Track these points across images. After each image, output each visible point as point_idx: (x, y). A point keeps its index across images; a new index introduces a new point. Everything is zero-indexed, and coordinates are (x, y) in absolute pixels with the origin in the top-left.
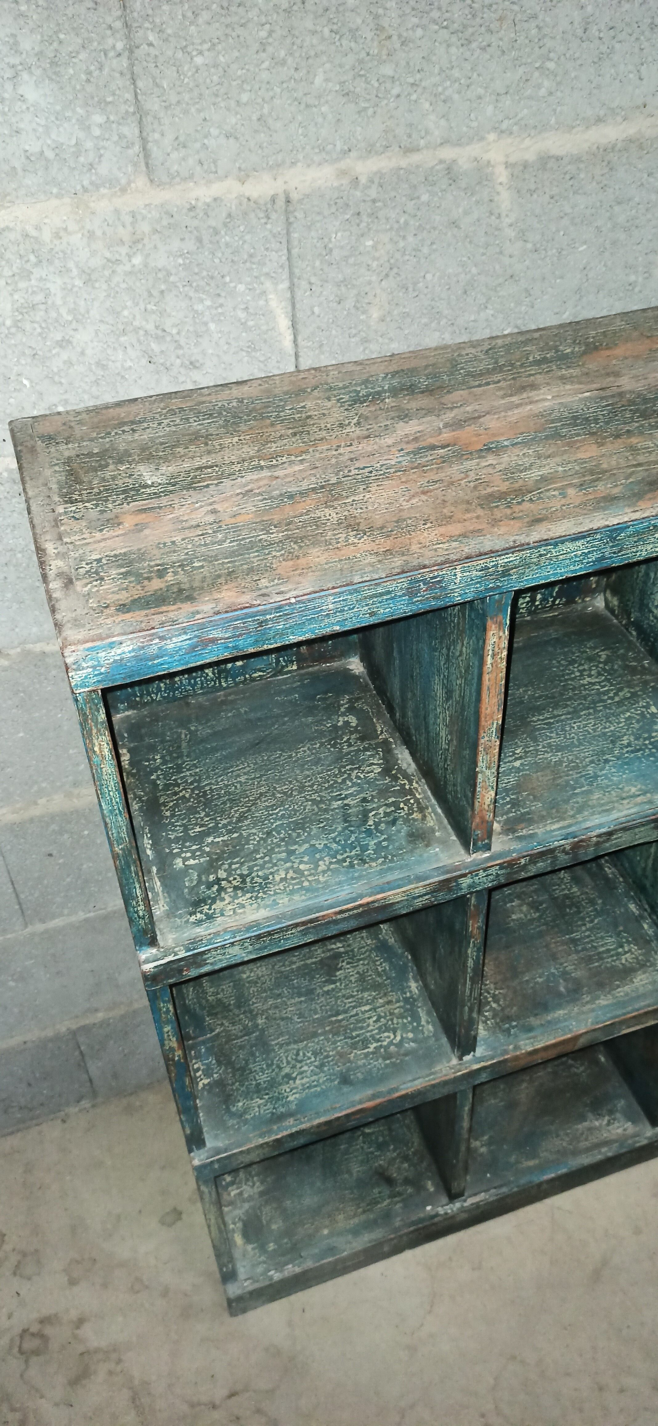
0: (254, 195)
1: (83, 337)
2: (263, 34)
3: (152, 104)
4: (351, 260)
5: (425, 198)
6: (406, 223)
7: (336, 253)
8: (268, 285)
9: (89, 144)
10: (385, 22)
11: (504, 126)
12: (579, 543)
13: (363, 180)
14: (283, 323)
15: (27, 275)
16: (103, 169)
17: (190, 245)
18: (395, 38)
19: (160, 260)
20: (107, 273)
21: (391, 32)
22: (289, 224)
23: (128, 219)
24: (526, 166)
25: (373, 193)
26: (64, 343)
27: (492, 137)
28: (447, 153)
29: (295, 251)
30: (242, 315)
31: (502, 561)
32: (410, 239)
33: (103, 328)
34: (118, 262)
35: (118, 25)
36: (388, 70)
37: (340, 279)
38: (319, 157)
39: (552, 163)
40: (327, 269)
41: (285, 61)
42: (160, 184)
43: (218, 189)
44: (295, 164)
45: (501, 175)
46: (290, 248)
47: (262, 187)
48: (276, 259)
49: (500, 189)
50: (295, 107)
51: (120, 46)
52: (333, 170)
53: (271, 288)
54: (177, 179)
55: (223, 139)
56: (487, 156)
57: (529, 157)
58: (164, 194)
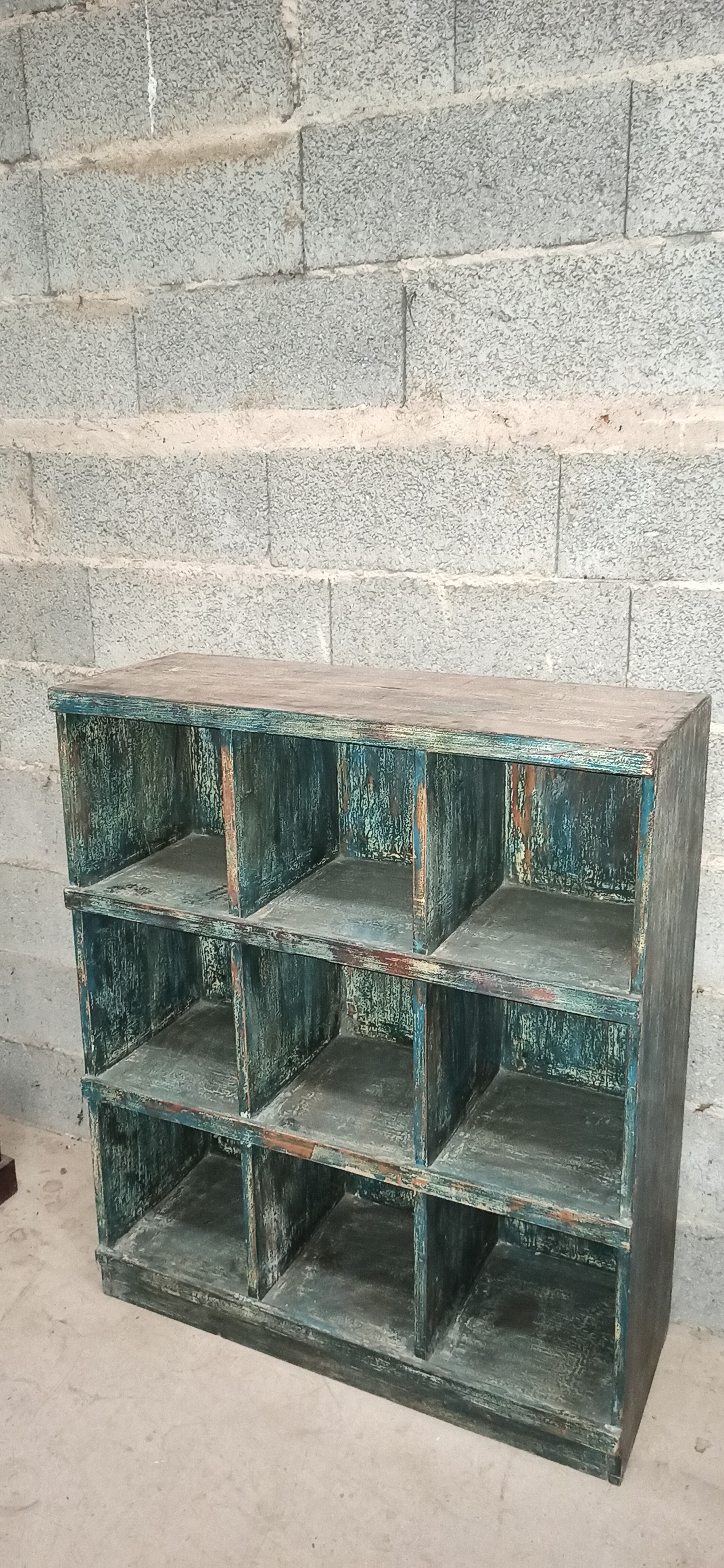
0: (313, 579)
1: (233, 628)
2: (323, 509)
3: (274, 531)
4: (361, 620)
5: (399, 595)
6: (390, 607)
7: (353, 614)
8: (317, 622)
9: (248, 544)
10: (378, 510)
11: (441, 566)
12: (249, 712)
13: (367, 581)
14: (324, 644)
15: (214, 594)
16: (251, 555)
17: (283, 595)
18: (383, 517)
19: (269, 600)
20: (247, 601)
21: (380, 514)
22: (331, 596)
23: (258, 579)
24: (455, 589)
25: (373, 588)
26: (225, 630)
27: (434, 570)
28: (411, 575)
29: (333, 610)
30: (305, 636)
31: (214, 709)
34: (251, 597)
35: (265, 499)
36: (380, 531)
37: (354, 628)
38: (345, 567)
39: (471, 590)
40: (348, 621)
41: (332, 521)
42: (274, 566)
43: (297, 572)
44: (334, 567)
45: (442, 591)
46: (330, 607)
47: (317, 575)
48: (322, 611)
49: (441, 598)
50: (335, 542)
51: (264, 507)
52: (353, 573)
53: (319, 625)
54: (280, 565)
55: (302, 551)
56: (433, 580)
57: (457, 584)
58: (275, 571)
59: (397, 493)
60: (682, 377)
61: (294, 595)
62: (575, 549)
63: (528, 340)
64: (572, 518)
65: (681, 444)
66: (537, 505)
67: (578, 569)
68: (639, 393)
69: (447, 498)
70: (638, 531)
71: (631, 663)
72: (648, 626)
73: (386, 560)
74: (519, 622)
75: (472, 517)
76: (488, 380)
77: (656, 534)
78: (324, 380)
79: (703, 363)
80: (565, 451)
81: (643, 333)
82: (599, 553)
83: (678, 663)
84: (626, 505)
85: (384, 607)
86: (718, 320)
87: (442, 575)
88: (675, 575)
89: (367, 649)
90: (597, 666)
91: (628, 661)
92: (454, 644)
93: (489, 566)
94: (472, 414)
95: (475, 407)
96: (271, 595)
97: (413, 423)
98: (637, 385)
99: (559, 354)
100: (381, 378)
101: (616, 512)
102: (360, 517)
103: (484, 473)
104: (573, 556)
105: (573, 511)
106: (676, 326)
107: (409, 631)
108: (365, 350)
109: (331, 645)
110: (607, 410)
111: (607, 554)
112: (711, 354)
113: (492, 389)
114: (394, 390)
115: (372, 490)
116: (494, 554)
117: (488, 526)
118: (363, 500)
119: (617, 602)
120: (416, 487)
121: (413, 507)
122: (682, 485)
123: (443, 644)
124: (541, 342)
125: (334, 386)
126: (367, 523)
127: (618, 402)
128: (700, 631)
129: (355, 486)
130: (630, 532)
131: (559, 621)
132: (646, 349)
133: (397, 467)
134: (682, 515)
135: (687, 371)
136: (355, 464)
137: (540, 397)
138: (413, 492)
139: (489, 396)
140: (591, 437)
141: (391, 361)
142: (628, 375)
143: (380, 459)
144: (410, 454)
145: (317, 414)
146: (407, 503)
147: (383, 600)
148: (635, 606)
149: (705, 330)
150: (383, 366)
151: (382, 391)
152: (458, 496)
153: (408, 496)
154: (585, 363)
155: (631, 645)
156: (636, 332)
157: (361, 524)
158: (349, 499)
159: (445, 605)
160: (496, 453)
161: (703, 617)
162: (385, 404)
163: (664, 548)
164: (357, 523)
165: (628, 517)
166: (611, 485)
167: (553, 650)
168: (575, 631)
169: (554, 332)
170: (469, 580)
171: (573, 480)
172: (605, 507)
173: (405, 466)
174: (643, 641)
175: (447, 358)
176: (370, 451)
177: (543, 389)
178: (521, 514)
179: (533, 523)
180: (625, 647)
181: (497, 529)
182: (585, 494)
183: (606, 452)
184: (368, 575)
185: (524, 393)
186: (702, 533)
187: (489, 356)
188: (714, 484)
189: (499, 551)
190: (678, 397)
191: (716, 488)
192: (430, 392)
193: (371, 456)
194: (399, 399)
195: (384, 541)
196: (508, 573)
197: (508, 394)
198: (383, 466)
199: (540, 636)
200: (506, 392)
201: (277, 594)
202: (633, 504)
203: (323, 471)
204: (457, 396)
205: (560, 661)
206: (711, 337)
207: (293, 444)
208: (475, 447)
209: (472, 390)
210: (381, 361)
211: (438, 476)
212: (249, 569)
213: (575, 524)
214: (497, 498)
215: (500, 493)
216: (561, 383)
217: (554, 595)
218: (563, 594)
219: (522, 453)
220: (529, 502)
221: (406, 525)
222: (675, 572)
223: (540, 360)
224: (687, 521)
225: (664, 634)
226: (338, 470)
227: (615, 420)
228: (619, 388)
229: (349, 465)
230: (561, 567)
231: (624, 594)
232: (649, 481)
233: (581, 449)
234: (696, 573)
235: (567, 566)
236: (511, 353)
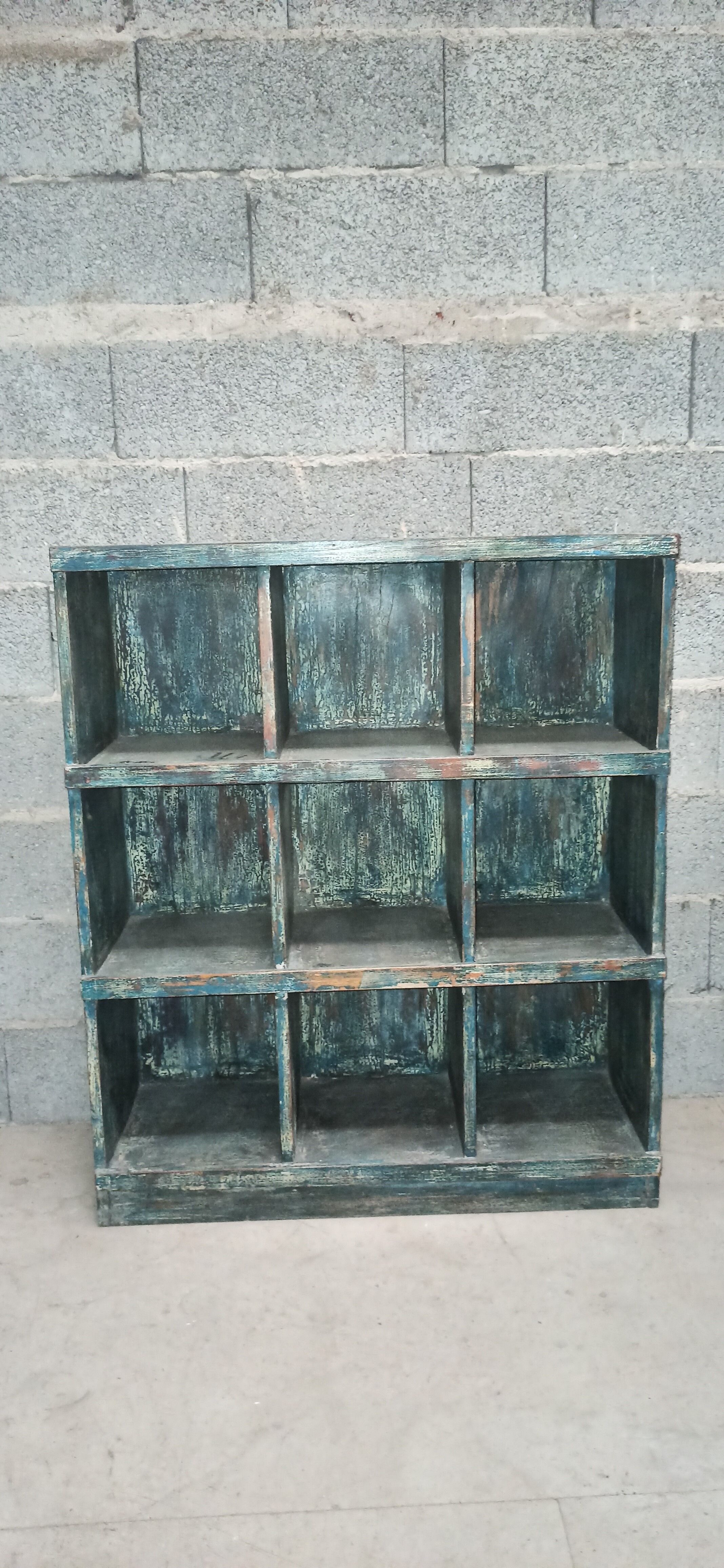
0: (167, 467)
1: (77, 524)
2: (174, 399)
3: (120, 423)
4: (218, 505)
5: (257, 479)
6: (248, 490)
7: (210, 500)
8: (172, 511)
9: (90, 437)
10: (233, 399)
11: (299, 448)
13: (224, 467)
15: (53, 491)
16: (95, 449)
17: (133, 487)
18: (238, 405)
19: (118, 492)
20: (92, 495)
21: (235, 402)
22: (185, 484)
23: (104, 472)
24: (313, 468)
25: (229, 473)
26: (67, 527)
27: (291, 453)
28: (269, 459)
29: (188, 498)
30: (159, 525)
32: (251, 498)
33: (86, 521)
34: (97, 491)
35: (109, 391)
36: (235, 419)
37: (212, 513)
38: (201, 454)
39: (328, 469)
40: (205, 508)
41: (183, 411)
42: (121, 458)
43: (149, 462)
44: (188, 456)
45: (299, 472)
46: (185, 495)
47: (170, 464)
48: (178, 499)
49: (299, 479)
50: (188, 431)
51: (108, 399)
52: (208, 461)
53: (175, 513)
54: (130, 456)
55: (153, 441)
56: (290, 463)
57: (314, 465)
58: (123, 462)
59: (251, 382)
60: (500, 281)
61: (146, 485)
62: (420, 427)
63: (367, 247)
64: (416, 400)
65: (505, 336)
66: (385, 390)
67: (424, 444)
68: (465, 295)
69: (300, 385)
70: (473, 409)
71: (474, 524)
72: (486, 491)
73: (243, 447)
74: (374, 496)
75: (326, 402)
76: (333, 280)
77: (488, 411)
78: (169, 276)
79: (515, 270)
80: (407, 342)
81: (465, 245)
82: (441, 430)
83: (513, 520)
84: (462, 388)
85: (242, 491)
86: (524, 237)
87: (300, 458)
88: (505, 445)
89: (226, 533)
90: (446, 529)
91: (472, 522)
92: (314, 521)
93: (344, 447)
94: (320, 310)
95: (322, 304)
96: (120, 487)
97: (264, 318)
98: (464, 287)
99: (396, 260)
100: (229, 275)
101: (455, 394)
102: (214, 406)
103: (336, 363)
104: (419, 434)
105: (417, 395)
106: (492, 240)
107: (269, 512)
108: (211, 250)
109: (188, 533)
110: (440, 307)
111: (448, 431)
112: (521, 263)
113: (337, 288)
114: (242, 287)
115: (226, 380)
116: (348, 435)
117: (341, 409)
118: (216, 389)
119: (460, 472)
120: (269, 376)
121: (268, 395)
122: (507, 370)
123: (303, 521)
124: (378, 249)
125: (180, 282)
126: (222, 411)
127: (450, 301)
128: (528, 491)
129: (207, 377)
130: (467, 411)
131: (411, 492)
132: (469, 258)
133: (250, 358)
134: (508, 395)
135: (503, 276)
136: (207, 356)
137: (382, 296)
138: (268, 381)
139: (334, 293)
140: (429, 331)
141: (238, 260)
142: (455, 279)
143: (233, 351)
144: (263, 345)
145: (163, 308)
146: (262, 392)
147: (241, 485)
148: (475, 474)
149: (515, 244)
150: (230, 265)
151: (228, 287)
152: (311, 384)
153: (263, 385)
154: (419, 268)
155: (474, 507)
156: (460, 243)
157: (216, 413)
158: (202, 390)
159: (303, 484)
160: (346, 344)
161: (530, 479)
162: (233, 299)
163: (495, 423)
164: (210, 412)
165: (465, 398)
166: (449, 371)
167: (406, 518)
168: (425, 500)
169: (390, 241)
170: (326, 460)
171: (416, 367)
172: (444, 390)
173: (259, 357)
174: (483, 504)
175: (293, 260)
176: (222, 343)
177: (383, 289)
178: (372, 399)
179: (383, 406)
180: (469, 510)
181: (350, 413)
182: (427, 380)
183: (445, 342)
184: (224, 461)
185: (366, 293)
186: (524, 410)
187: (332, 259)
188: (531, 368)
189: (353, 432)
190: (497, 298)
191: (534, 372)
192: (278, 290)
193: (223, 347)
194: (248, 296)
195: (239, 428)
196: (363, 451)
197: (352, 293)
198: (236, 357)
199: (394, 507)
200: (350, 290)
201: (126, 486)
202: (468, 387)
203: (172, 363)
204: (304, 294)
205: (413, 527)
206: (520, 250)
207: (139, 337)
208: (326, 339)
209: (318, 288)
210: (228, 260)
211: (292, 366)
212: (94, 463)
213: (420, 406)
214: (348, 385)
215: (351, 380)
216: (398, 284)
217: (404, 470)
218: (413, 468)
219: (370, 344)
220: (378, 388)
221: (262, 412)
222: (505, 443)
223: (379, 263)
224: (513, 400)
225: (500, 496)
226: (190, 362)
227: (449, 317)
228: (448, 289)
229: (201, 357)
230: (409, 444)
231: (465, 464)
232: (480, 367)
233: (423, 340)
234: (522, 443)
235: (414, 442)
236: (353, 257)
